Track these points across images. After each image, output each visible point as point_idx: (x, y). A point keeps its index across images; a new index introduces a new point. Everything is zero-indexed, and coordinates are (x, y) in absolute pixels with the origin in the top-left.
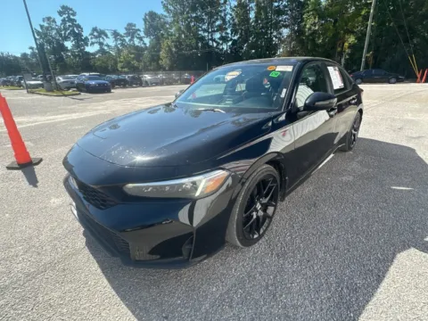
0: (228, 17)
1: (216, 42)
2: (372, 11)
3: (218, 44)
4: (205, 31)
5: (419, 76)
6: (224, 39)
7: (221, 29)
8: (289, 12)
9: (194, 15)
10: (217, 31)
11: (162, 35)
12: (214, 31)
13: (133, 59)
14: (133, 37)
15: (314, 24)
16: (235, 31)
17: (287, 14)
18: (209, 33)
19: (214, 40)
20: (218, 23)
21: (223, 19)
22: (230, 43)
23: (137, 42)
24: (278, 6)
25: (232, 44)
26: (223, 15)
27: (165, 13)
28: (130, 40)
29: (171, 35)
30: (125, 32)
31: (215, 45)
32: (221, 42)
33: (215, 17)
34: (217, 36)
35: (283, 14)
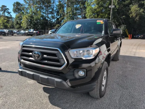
0: (55, 9)
1: (49, 18)
4: (43, 13)
5: (129, 37)
6: (53, 17)
7: (52, 13)
8: (80, 10)
9: (39, 6)
10: (50, 14)
12: (49, 14)
14: (4, 12)
15: (91, 15)
16: (58, 15)
18: (46, 14)
20: (51, 10)
21: (53, 9)
22: (56, 19)
23: (6, 14)
24: (76, 7)
26: (52, 7)
27: (25, 4)
28: (3, 13)
29: (28, 13)
31: (49, 20)
33: (49, 8)
34: (50, 16)
35: (78, 10)
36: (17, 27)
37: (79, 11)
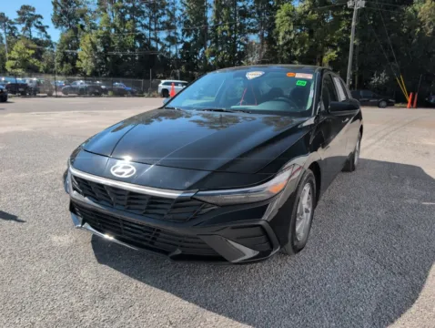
0: (178, 13)
1: (161, 43)
2: (353, 24)
3: (164, 46)
4: (145, 27)
5: (409, 100)
6: (172, 40)
7: (168, 26)
8: (256, 15)
9: (131, 5)
10: (163, 29)
11: (82, 27)
12: (159, 29)
13: (33, 55)
14: (29, 25)
15: (289, 32)
16: (187, 32)
17: (254, 17)
18: (151, 30)
19: (158, 41)
20: (165, 18)
21: (172, 16)
22: (181, 46)
23: (35, 33)
24: (244, 6)
25: (184, 48)
26: (170, 9)
28: (25, 29)
29: (95, 28)
30: (17, 17)
31: (160, 47)
32: (168, 43)
33: (160, 11)
34: (163, 35)
35: (250, 16)
36: (64, 70)
37: (252, 20)
